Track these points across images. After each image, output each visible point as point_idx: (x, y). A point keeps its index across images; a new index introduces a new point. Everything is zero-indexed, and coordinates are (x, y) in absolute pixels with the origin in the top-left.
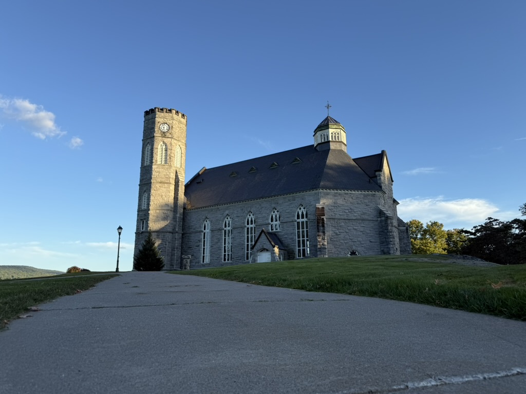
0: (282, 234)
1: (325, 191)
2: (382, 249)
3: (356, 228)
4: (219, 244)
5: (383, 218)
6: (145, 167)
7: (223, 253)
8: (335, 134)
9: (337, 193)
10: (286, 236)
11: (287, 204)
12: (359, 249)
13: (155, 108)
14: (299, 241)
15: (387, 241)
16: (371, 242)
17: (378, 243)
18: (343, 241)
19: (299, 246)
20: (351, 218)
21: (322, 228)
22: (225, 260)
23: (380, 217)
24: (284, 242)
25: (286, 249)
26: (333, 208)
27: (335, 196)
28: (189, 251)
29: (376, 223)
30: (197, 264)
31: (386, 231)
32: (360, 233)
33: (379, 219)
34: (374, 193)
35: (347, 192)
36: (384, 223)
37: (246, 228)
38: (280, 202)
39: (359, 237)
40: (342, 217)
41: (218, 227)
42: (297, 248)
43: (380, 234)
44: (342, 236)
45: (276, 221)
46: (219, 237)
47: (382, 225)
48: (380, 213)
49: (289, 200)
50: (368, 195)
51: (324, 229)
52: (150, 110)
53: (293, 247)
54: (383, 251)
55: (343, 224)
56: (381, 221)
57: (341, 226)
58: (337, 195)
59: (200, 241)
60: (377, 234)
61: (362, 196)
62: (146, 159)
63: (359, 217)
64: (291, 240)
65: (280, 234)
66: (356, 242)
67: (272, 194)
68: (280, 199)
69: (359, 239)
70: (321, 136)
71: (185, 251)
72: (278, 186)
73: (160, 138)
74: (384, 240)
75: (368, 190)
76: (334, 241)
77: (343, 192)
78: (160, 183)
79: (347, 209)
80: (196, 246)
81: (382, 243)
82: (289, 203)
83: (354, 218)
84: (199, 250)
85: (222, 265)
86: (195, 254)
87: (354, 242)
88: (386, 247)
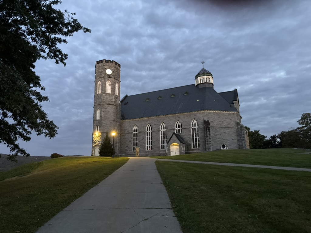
0: (183, 135)
1: (209, 111)
2: (239, 143)
3: (225, 132)
4: (144, 140)
5: (239, 127)
6: (98, 95)
7: (146, 146)
8: (208, 79)
9: (215, 112)
10: (186, 136)
11: (186, 118)
12: (226, 143)
13: (103, 60)
14: (193, 139)
15: (241, 139)
16: (233, 140)
17: (236, 140)
18: (218, 139)
19: (193, 142)
20: (222, 126)
21: (208, 132)
22: (147, 149)
23: (238, 126)
24: (184, 139)
25: (186, 143)
26: (213, 121)
27: (214, 114)
28: (124, 144)
29: (235, 129)
30: (130, 151)
31: (241, 134)
32: (227, 135)
33: (237, 127)
34: (234, 113)
35: (220, 112)
36: (239, 129)
37: (160, 131)
38: (182, 117)
39: (226, 137)
40: (218, 126)
41: (143, 131)
42: (192, 143)
43: (237, 135)
44: (218, 136)
45: (179, 127)
46: (144, 136)
47: (238, 130)
48: (237, 124)
49: (187, 116)
50: (230, 114)
51: (210, 133)
52: (100, 61)
53: (190, 142)
54: (239, 144)
55: (218, 130)
56: (238, 128)
57: (217, 131)
58: (215, 114)
59: (132, 138)
60: (235, 135)
61: (228, 114)
62: (98, 90)
63: (226, 126)
64: (189, 139)
65: (182, 135)
66: (225, 140)
67: (177, 113)
68: (182, 115)
69: (226, 138)
70: (200, 79)
71: (122, 144)
72: (179, 108)
73: (107, 78)
74: (240, 138)
75: (231, 111)
76: (214, 139)
77: (218, 112)
78: (108, 104)
79: (220, 122)
80: (129, 141)
81: (238, 140)
82: (187, 117)
83: (224, 127)
84: (131, 143)
85: (146, 152)
86: (128, 146)
87: (224, 139)
88: (241, 142)
